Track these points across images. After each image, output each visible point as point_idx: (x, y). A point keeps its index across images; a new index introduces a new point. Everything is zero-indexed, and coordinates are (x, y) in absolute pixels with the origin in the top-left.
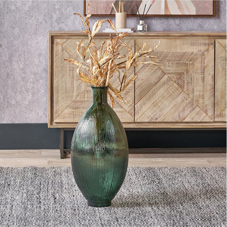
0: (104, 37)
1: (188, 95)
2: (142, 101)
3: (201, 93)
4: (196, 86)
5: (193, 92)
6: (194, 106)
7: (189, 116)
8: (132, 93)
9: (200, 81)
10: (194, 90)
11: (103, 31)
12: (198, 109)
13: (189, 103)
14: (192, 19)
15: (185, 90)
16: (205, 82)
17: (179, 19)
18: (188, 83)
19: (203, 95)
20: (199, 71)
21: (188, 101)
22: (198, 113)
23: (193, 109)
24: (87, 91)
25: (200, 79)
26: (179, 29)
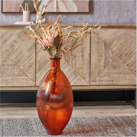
0: (14, 28)
1: (72, 67)
2: (41, 71)
3: (81, 66)
4: (78, 61)
5: (76, 65)
6: (76, 74)
7: (73, 81)
8: (34, 66)
9: (81, 58)
10: (76, 64)
11: (14, 23)
12: (79, 77)
13: (73, 72)
14: (75, 15)
15: (70, 63)
16: (84, 58)
17: (66, 15)
18: (72, 59)
19: (83, 67)
20: (80, 51)
21: (72, 71)
22: (79, 80)
23: (76, 77)
24: (3, 65)
25: (81, 56)
26: (66, 21)
